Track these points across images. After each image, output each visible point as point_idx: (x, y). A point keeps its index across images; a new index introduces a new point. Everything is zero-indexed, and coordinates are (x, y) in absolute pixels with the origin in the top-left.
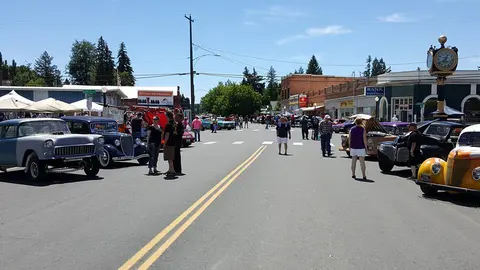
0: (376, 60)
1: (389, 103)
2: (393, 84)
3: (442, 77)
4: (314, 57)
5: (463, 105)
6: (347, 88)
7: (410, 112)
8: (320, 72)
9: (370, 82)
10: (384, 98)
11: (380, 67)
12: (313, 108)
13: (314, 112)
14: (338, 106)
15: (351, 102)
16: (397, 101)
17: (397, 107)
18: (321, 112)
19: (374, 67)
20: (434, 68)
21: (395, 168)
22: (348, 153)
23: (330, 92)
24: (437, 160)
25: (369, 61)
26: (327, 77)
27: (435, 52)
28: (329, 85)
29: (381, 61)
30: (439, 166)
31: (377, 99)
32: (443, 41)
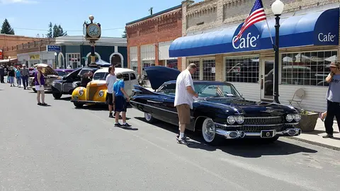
0: (55, 26)
1: (65, 57)
2: (66, 44)
3: (93, 41)
4: (6, 20)
5: (110, 59)
6: (34, 46)
7: (79, 63)
8: (12, 33)
9: (50, 42)
10: (61, 54)
11: (59, 31)
12: (8, 60)
13: (9, 63)
14: (28, 59)
15: (38, 56)
16: (70, 56)
17: (70, 60)
18: (15, 63)
19: (55, 31)
20: (88, 36)
21: (63, 96)
22: (34, 89)
23: (21, 48)
24: (82, 88)
25: (51, 26)
26: (18, 37)
27: (87, 25)
28: (20, 43)
29: (60, 27)
30: (82, 91)
31: (56, 54)
32: (92, 19)
